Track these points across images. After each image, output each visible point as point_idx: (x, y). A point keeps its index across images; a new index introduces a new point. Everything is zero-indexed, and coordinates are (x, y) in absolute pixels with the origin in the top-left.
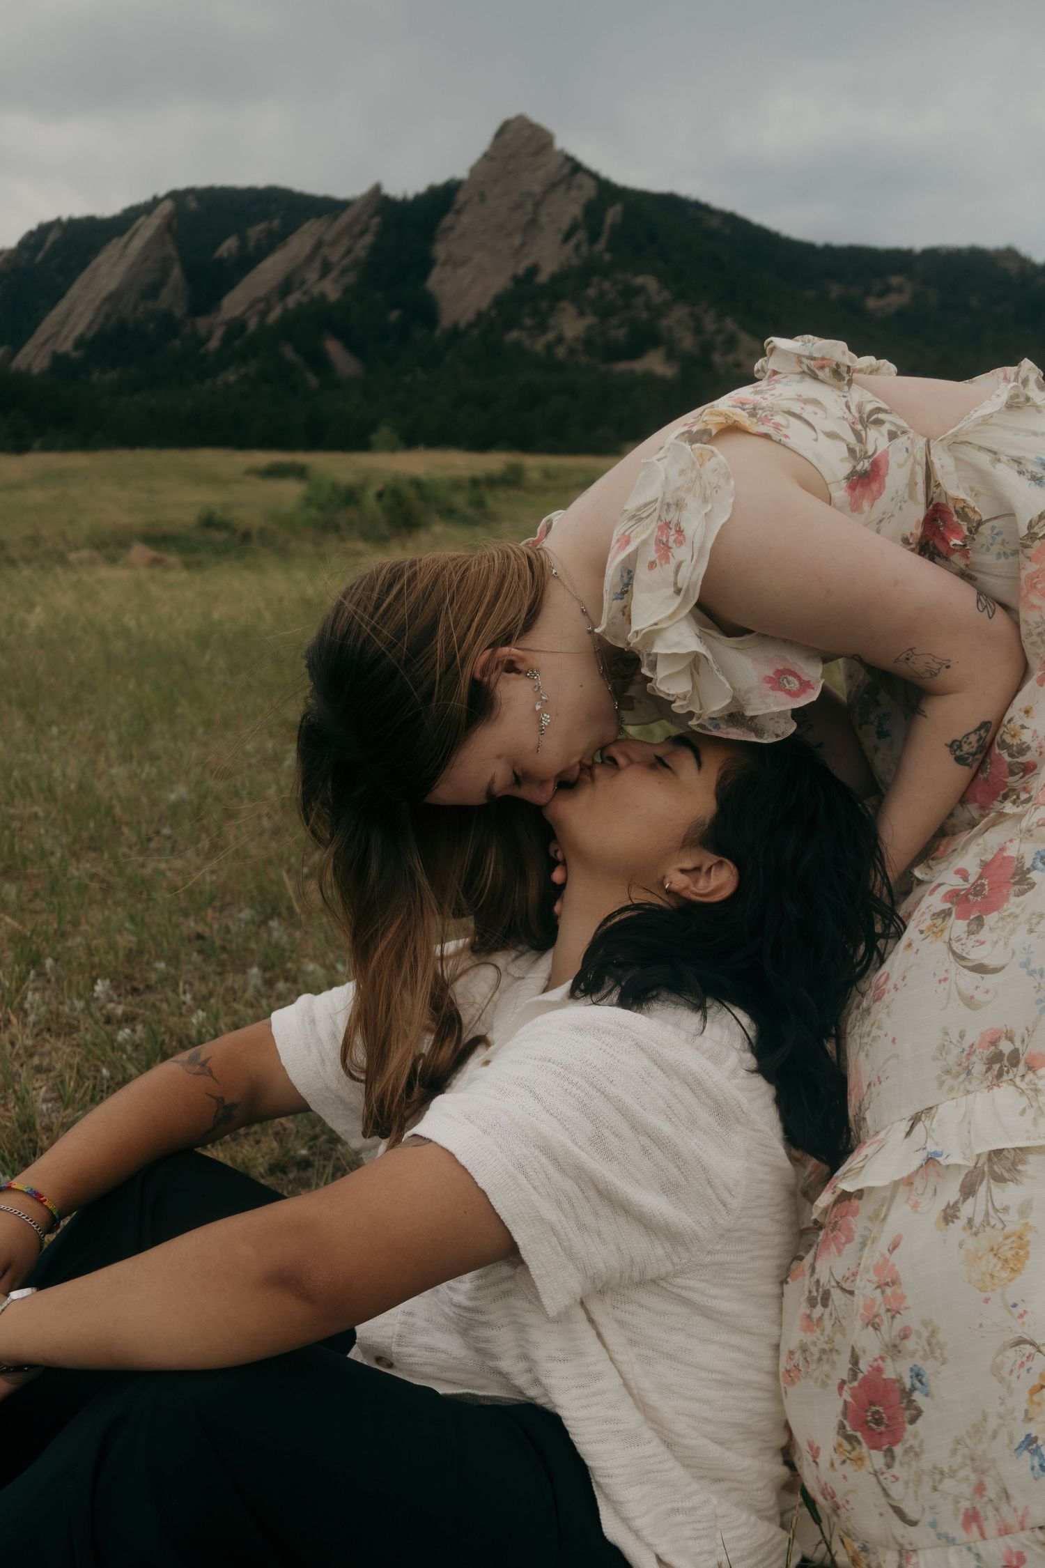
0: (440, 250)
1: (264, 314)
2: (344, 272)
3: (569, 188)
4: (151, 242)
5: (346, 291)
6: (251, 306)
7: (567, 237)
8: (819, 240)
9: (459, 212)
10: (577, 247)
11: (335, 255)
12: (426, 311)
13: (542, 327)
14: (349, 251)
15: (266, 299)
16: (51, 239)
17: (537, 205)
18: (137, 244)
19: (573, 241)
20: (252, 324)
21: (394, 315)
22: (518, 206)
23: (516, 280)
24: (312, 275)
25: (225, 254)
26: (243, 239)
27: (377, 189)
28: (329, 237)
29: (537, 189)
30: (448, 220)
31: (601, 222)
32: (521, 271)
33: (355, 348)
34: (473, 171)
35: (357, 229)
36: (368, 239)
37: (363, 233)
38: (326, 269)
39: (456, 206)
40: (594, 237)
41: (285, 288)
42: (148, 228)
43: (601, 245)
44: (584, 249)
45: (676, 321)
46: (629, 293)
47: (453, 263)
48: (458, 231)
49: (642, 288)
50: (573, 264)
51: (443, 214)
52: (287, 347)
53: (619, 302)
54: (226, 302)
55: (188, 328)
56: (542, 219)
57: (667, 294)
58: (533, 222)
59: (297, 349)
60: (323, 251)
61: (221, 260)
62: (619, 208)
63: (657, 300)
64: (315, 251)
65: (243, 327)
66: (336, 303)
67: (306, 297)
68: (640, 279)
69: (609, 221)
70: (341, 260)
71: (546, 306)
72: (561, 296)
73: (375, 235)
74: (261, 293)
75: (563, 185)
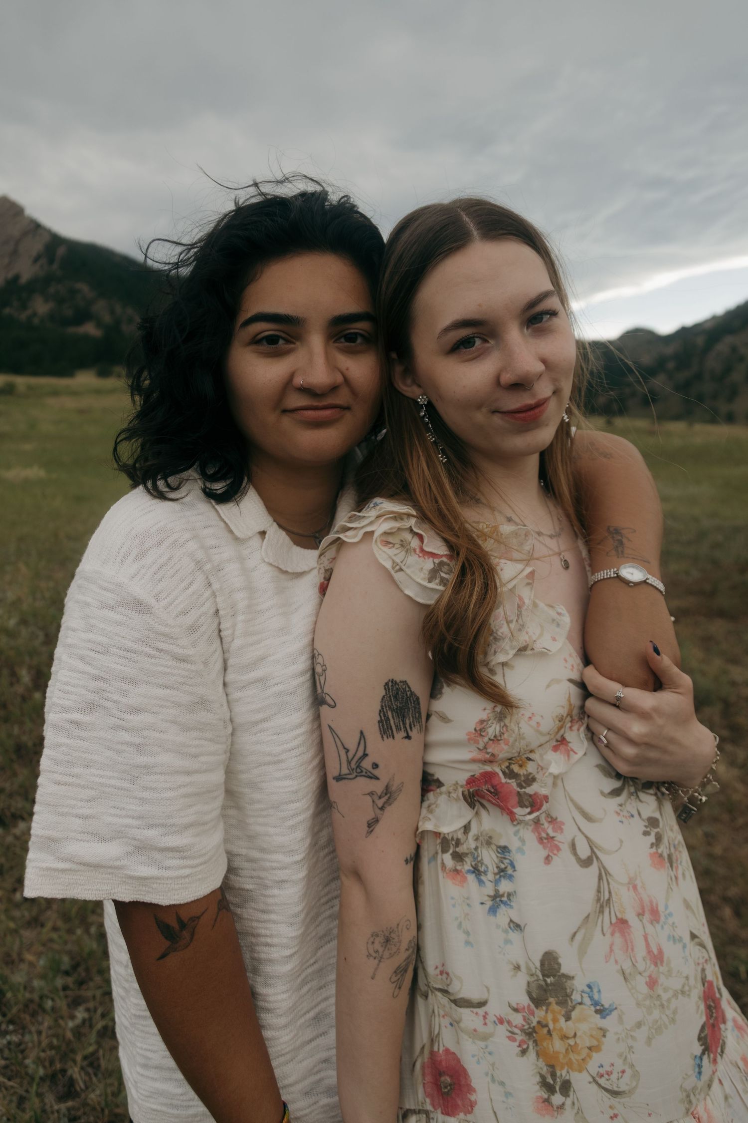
3: (35, 236)
7: (35, 261)
10: (42, 266)
13: (24, 307)
17: (17, 243)
19: (39, 263)
22: (7, 242)
23: (7, 280)
29: (16, 234)
31: (55, 254)
32: (10, 275)
40: (51, 261)
43: (55, 266)
44: (46, 268)
45: (100, 307)
46: (72, 292)
49: (80, 290)
50: (39, 275)
53: (68, 297)
56: (21, 249)
57: (93, 294)
58: (15, 252)
62: (64, 247)
63: (88, 297)
68: (78, 285)
69: (58, 254)
71: (26, 296)
72: (34, 291)
75: (31, 235)
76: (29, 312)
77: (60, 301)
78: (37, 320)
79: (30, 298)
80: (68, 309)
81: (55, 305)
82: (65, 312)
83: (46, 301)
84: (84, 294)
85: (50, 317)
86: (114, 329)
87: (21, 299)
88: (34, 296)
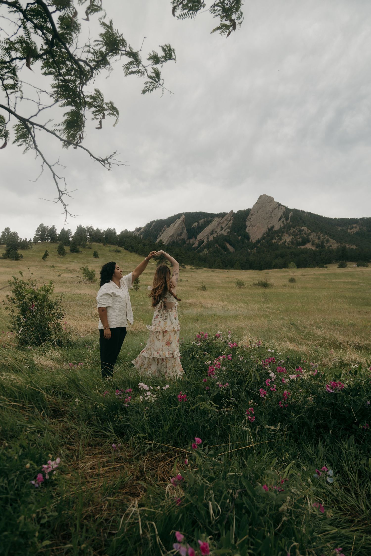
0: (248, 223)
1: (208, 239)
2: (226, 229)
3: (278, 209)
4: (180, 224)
5: (228, 233)
6: (204, 237)
7: (280, 220)
9: (251, 215)
10: (283, 222)
12: (247, 237)
13: (280, 239)
14: (227, 224)
15: (208, 235)
16: (153, 224)
17: (271, 213)
18: (177, 225)
19: (282, 220)
20: (205, 240)
21: (240, 238)
22: (267, 213)
23: (269, 229)
24: (218, 230)
26: (198, 223)
27: (232, 211)
28: (222, 222)
29: (271, 210)
30: (249, 217)
31: (289, 216)
32: (269, 227)
33: (231, 245)
34: (253, 206)
35: (228, 220)
36: (231, 222)
37: (230, 220)
38: (222, 228)
40: (287, 219)
41: (212, 233)
42: (179, 221)
43: (289, 221)
44: (285, 222)
45: (313, 236)
46: (300, 231)
47: (251, 226)
48: (252, 219)
49: (303, 230)
50: (282, 225)
51: (248, 216)
52: (217, 245)
53: (299, 233)
54: (198, 236)
55: (188, 242)
56: (273, 216)
57: (310, 231)
58: (271, 217)
59: (219, 246)
60: (220, 224)
61: (194, 227)
62: (292, 212)
63: (308, 232)
64: (218, 224)
65: (203, 242)
66: (227, 236)
67: (218, 235)
68: (303, 228)
69: (290, 216)
70: (225, 226)
71: (280, 235)
72: (283, 232)
73: (233, 221)
74: (207, 234)
75: (277, 208)
76: (283, 241)
77: (295, 235)
78: (286, 244)
79: (282, 235)
80: (299, 238)
81: (293, 237)
82: (298, 240)
83: (289, 236)
84: (305, 231)
85: (292, 242)
86: (321, 246)
87: (278, 236)
88: (284, 234)
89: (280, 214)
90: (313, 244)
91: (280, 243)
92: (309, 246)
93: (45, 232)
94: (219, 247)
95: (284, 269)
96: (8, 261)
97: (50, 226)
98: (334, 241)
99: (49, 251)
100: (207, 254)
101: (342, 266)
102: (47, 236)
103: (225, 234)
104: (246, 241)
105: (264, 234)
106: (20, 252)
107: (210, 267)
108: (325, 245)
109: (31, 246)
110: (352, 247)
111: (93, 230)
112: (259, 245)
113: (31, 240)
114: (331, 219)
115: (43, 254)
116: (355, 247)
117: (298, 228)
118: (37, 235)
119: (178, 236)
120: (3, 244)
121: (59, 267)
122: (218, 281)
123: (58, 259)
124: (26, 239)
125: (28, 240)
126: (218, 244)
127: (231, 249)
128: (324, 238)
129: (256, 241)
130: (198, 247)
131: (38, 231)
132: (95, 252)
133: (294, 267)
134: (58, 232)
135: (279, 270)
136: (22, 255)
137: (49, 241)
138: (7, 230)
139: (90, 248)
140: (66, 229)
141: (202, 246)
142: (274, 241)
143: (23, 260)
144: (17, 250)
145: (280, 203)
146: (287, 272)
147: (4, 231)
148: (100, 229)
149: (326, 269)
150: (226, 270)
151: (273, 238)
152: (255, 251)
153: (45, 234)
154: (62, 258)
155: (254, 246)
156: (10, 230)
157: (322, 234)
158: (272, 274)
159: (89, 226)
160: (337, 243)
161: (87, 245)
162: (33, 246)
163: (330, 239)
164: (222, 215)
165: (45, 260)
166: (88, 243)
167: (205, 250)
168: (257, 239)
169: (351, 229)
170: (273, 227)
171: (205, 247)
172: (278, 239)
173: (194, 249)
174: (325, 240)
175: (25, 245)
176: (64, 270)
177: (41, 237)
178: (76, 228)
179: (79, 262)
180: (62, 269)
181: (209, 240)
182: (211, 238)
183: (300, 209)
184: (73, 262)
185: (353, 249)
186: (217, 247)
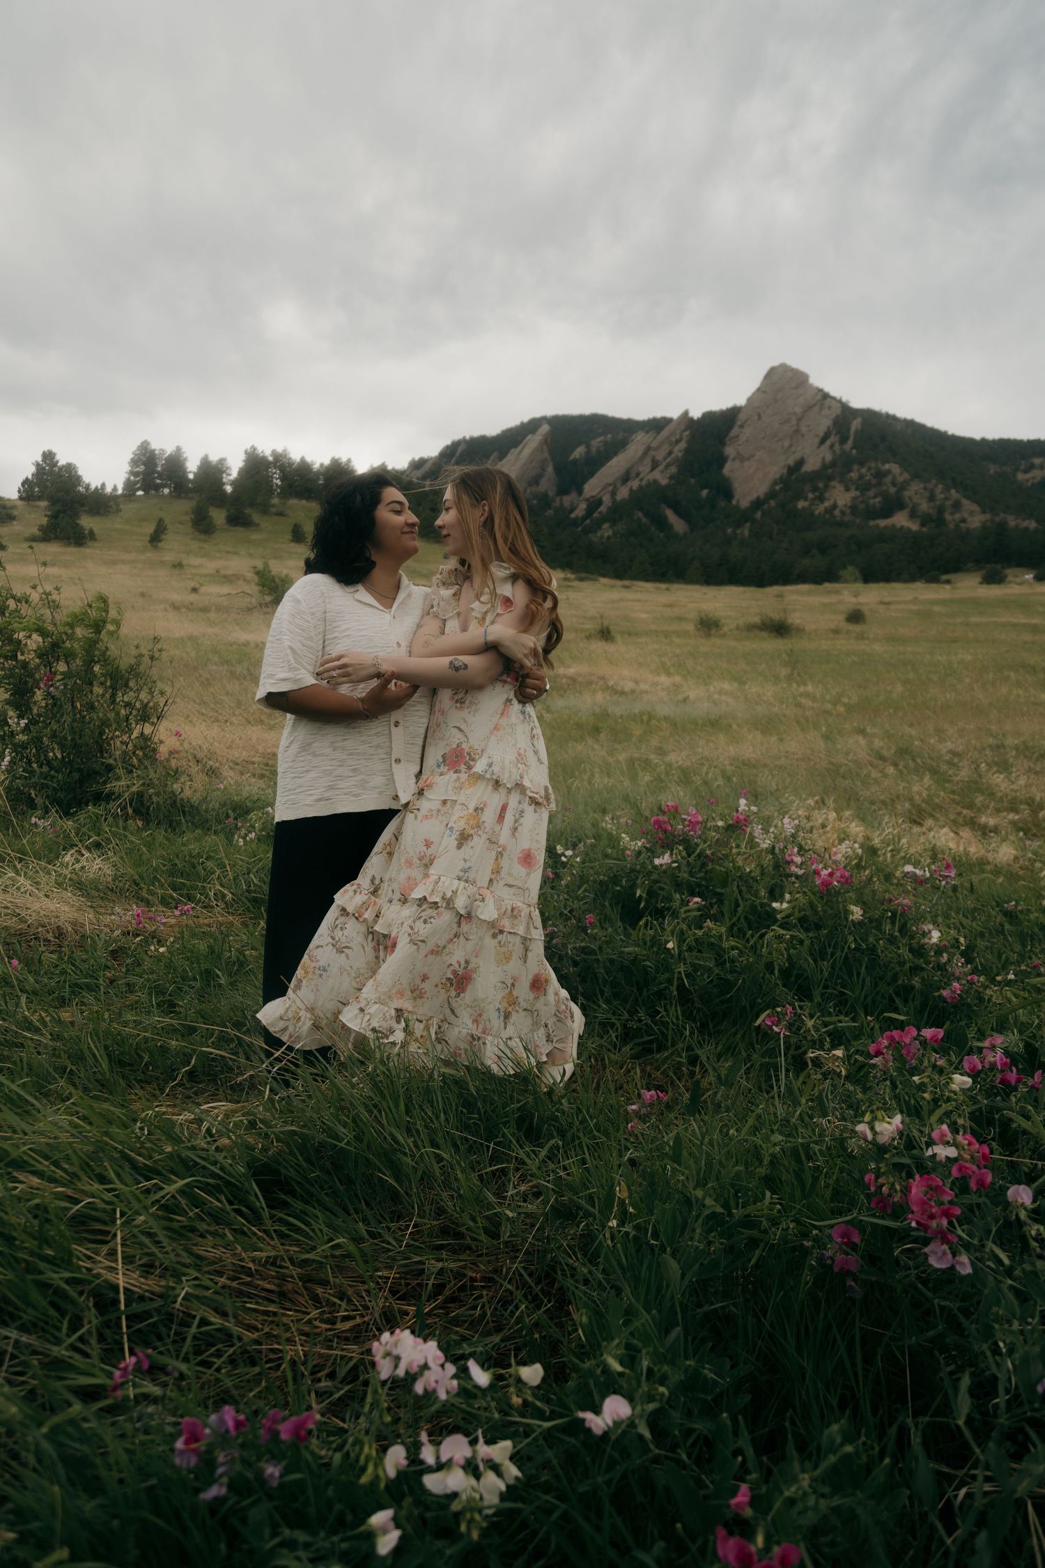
0: (729, 451)
1: (613, 494)
2: (667, 466)
3: (821, 409)
4: (537, 449)
5: (671, 478)
6: (603, 489)
7: (823, 441)
8: (977, 435)
9: (741, 426)
10: (832, 447)
11: (660, 455)
12: (725, 490)
13: (821, 499)
14: (670, 453)
15: (614, 484)
16: (460, 450)
17: (799, 420)
18: (527, 452)
19: (828, 443)
20: (607, 499)
21: (705, 493)
22: (787, 421)
23: (789, 467)
24: (645, 468)
25: (578, 457)
26: (588, 447)
27: (686, 413)
28: (654, 445)
29: (798, 410)
30: (735, 431)
31: (849, 430)
32: (791, 461)
33: (678, 513)
34: (749, 400)
35: (673, 439)
36: (683, 445)
37: (681, 440)
38: (655, 465)
39: (739, 423)
40: (844, 440)
41: (626, 478)
42: (533, 441)
43: (849, 444)
44: (837, 447)
45: (915, 492)
46: (880, 475)
47: (742, 458)
48: (743, 438)
49: (889, 472)
50: (829, 457)
51: (731, 427)
52: (640, 514)
53: (874, 481)
54: (587, 487)
55: (557, 504)
56: (804, 429)
57: (906, 476)
58: (797, 431)
59: (646, 515)
60: (652, 453)
61: (575, 461)
62: (859, 420)
63: (900, 479)
64: (645, 453)
65: (599, 502)
66: (667, 486)
67: (644, 482)
68: (887, 466)
69: (853, 429)
70: (665, 459)
71: (821, 485)
72: (830, 478)
73: (688, 442)
74: (611, 480)
75: (817, 408)
76: (827, 504)
77: (864, 487)
78: (837, 512)
79: (826, 487)
80: (875, 497)
81: (858, 493)
82: (871, 502)
83: (847, 489)
84: (894, 478)
85: (853, 508)
86: (935, 520)
87: (815, 489)
88: (832, 483)
89: (824, 423)
90: (913, 515)
91: (820, 509)
92: (900, 520)
93: (156, 465)
94: (644, 520)
95: (827, 585)
96: (53, 549)
97: (169, 449)
98: (975, 507)
99: (167, 521)
100: (609, 538)
101: (993, 578)
102: (160, 477)
103: (664, 482)
104: (722, 503)
105: (775, 483)
106: (86, 522)
107: (619, 576)
108: (948, 517)
109: (118, 505)
110: (1025, 524)
111: (291, 464)
112: (758, 515)
113: (115, 489)
114: (971, 441)
115: (150, 529)
116: (1032, 525)
117: (873, 465)
118: (131, 473)
119: (530, 484)
120: (40, 498)
121: (195, 567)
122: (643, 616)
123: (195, 545)
124: (103, 485)
125: (109, 489)
126: (641, 509)
127: (678, 525)
128: (947, 499)
129: (752, 502)
130: (584, 518)
131: (134, 462)
132: (296, 525)
133: (856, 580)
134: (192, 466)
135: (813, 587)
136: (92, 532)
137: (166, 491)
138: (49, 456)
139: (281, 514)
140: (214, 458)
141: (596, 515)
142: (801, 504)
143: (96, 544)
144: (76, 515)
145: (827, 389)
146: (837, 592)
147: (39, 459)
148: (308, 459)
149: (948, 587)
150: (663, 586)
151: (800, 496)
152: (746, 533)
153: (155, 472)
154: (205, 541)
155: (745, 516)
156: (57, 457)
157: (940, 486)
158: (794, 597)
159: (280, 450)
160: (984, 512)
161: (273, 506)
162: (122, 506)
163: (964, 501)
164: (657, 425)
165: (156, 547)
166: (275, 501)
167: (606, 526)
168: (753, 496)
169: (1026, 472)
170: (800, 463)
171: (604, 519)
172: (813, 500)
173: (575, 522)
174: (948, 503)
175: (100, 503)
176: (212, 575)
177: (144, 480)
178: (243, 457)
179: (251, 555)
180: (203, 571)
181: (618, 498)
182: (623, 493)
183: (884, 411)
184: (236, 553)
185: (1026, 529)
186: (639, 519)
